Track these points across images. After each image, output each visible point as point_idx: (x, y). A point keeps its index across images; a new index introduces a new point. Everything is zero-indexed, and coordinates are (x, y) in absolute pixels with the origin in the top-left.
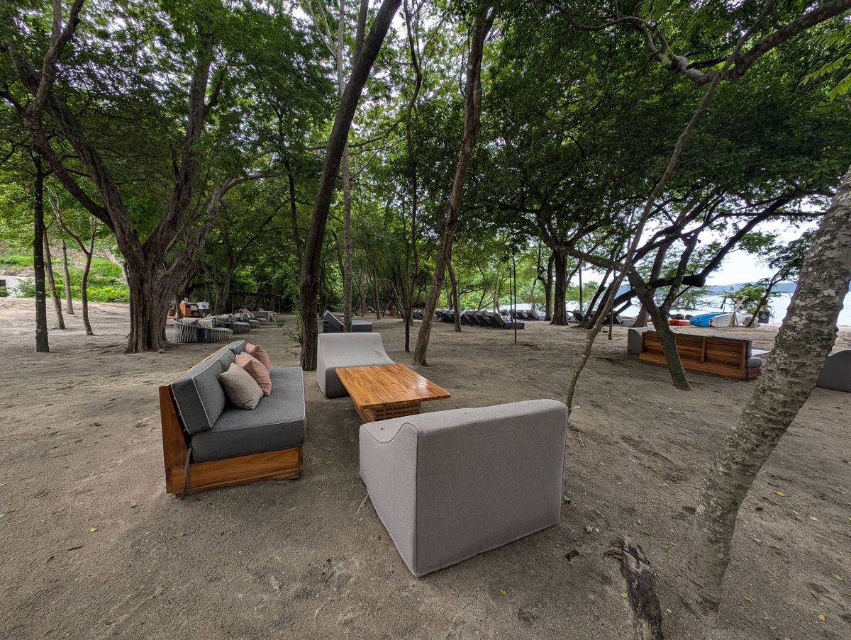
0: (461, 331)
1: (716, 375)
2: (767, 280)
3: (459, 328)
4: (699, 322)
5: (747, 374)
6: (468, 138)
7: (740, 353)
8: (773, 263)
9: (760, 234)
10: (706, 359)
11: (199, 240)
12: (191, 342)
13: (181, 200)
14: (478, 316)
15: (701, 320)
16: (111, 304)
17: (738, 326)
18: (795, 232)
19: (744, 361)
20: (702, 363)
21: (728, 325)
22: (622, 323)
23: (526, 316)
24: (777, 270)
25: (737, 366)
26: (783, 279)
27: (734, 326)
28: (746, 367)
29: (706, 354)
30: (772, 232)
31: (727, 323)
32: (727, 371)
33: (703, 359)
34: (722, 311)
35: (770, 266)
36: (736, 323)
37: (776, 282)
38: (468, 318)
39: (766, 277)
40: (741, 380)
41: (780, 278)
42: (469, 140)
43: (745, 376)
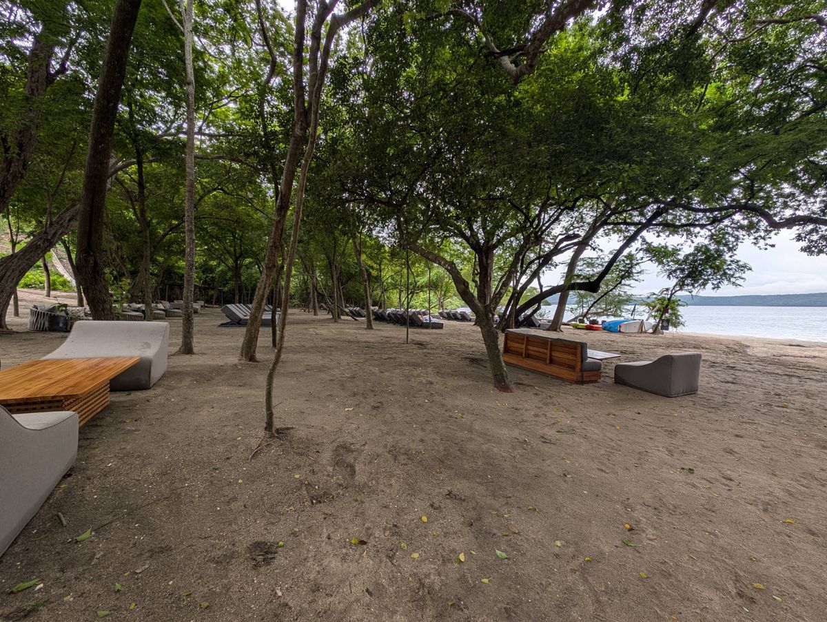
0: (372, 329)
1: (557, 378)
2: (667, 290)
3: (371, 325)
4: (610, 328)
5: (582, 376)
6: (298, 120)
7: (575, 354)
8: (671, 273)
9: (667, 247)
10: (552, 362)
11: (69, 221)
12: (43, 330)
13: (11, 172)
14: (400, 315)
15: (612, 326)
16: (26, 290)
17: (646, 332)
18: (690, 246)
19: (579, 364)
20: (547, 365)
21: (636, 331)
22: (539, 326)
23: (459, 317)
24: (674, 281)
25: (573, 368)
26: (681, 289)
27: (642, 332)
28: (581, 370)
29: (551, 355)
30: (676, 245)
31: (636, 330)
32: (564, 373)
33: (548, 362)
34: (632, 317)
35: (669, 276)
36: (644, 330)
37: (676, 292)
38: (393, 316)
39: (667, 287)
40: (577, 382)
41: (678, 289)
42: (300, 123)
43: (580, 379)
